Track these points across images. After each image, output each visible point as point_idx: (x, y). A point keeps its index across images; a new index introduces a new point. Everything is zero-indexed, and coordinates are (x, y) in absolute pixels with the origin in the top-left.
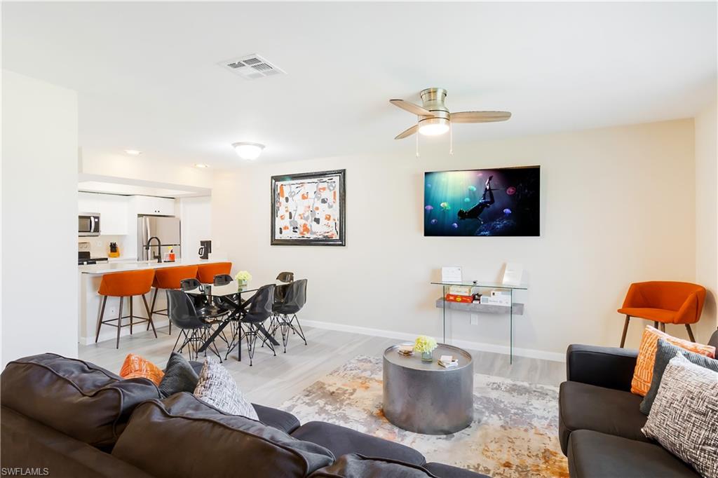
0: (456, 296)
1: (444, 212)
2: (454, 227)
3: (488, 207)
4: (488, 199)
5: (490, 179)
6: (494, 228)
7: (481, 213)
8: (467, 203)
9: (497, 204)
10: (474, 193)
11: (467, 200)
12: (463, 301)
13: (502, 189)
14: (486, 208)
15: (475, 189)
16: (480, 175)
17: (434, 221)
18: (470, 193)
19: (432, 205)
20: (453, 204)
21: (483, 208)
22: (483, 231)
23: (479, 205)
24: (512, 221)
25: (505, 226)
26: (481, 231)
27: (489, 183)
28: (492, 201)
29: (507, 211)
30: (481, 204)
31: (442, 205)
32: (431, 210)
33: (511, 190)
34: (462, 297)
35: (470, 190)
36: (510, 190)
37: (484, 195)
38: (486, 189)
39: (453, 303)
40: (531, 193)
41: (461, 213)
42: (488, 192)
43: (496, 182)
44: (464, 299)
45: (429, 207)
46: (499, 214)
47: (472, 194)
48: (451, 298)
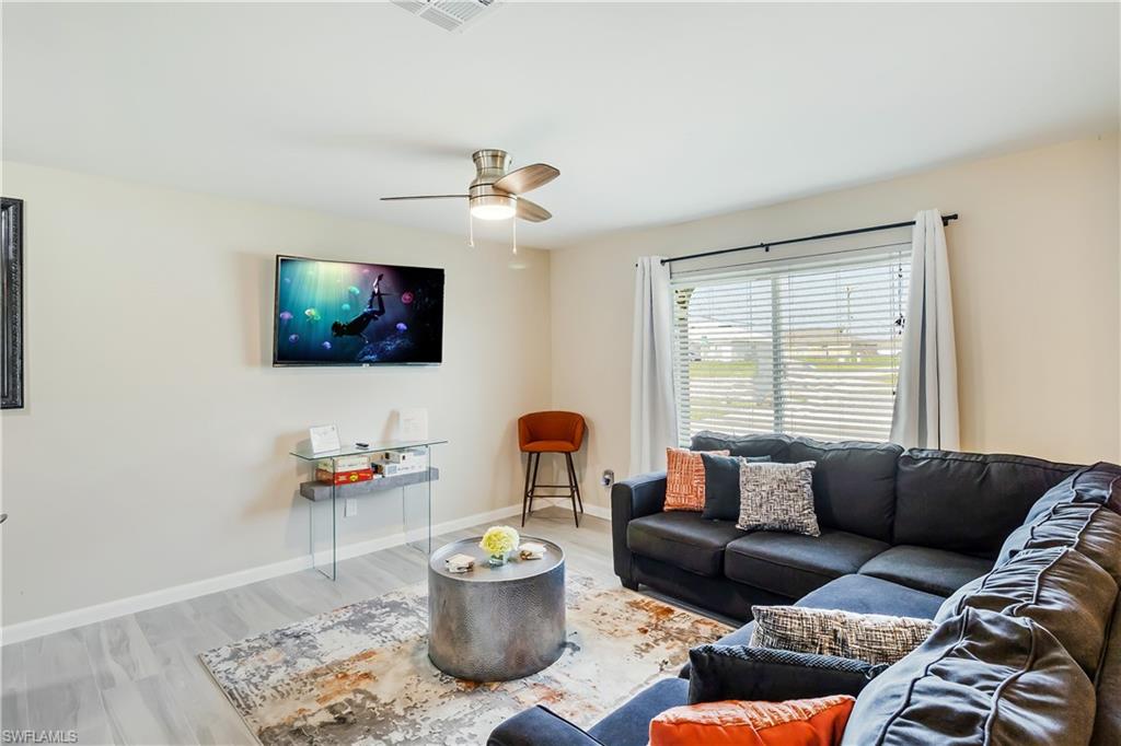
0: (348, 474)
1: (311, 323)
2: (325, 347)
3: (376, 319)
4: (376, 308)
5: (380, 278)
6: (383, 350)
7: (365, 327)
8: (346, 311)
9: (388, 316)
10: (356, 297)
11: (346, 306)
12: (361, 479)
13: (396, 294)
14: (372, 321)
15: (358, 292)
16: (366, 271)
17: (293, 337)
18: (350, 297)
19: (291, 312)
20: (324, 311)
21: (368, 320)
22: (368, 353)
23: (362, 317)
24: (407, 341)
25: (398, 348)
26: (365, 354)
27: (378, 284)
28: (382, 312)
29: (402, 326)
30: (365, 314)
31: (306, 312)
32: (289, 320)
33: (408, 297)
34: (358, 472)
35: (350, 292)
36: (406, 297)
37: (371, 301)
38: (374, 293)
39: (345, 486)
40: (433, 303)
41: (336, 327)
42: (376, 298)
43: (387, 284)
44: (363, 476)
45: (286, 315)
46: (389, 331)
47: (353, 299)
48: (342, 478)
